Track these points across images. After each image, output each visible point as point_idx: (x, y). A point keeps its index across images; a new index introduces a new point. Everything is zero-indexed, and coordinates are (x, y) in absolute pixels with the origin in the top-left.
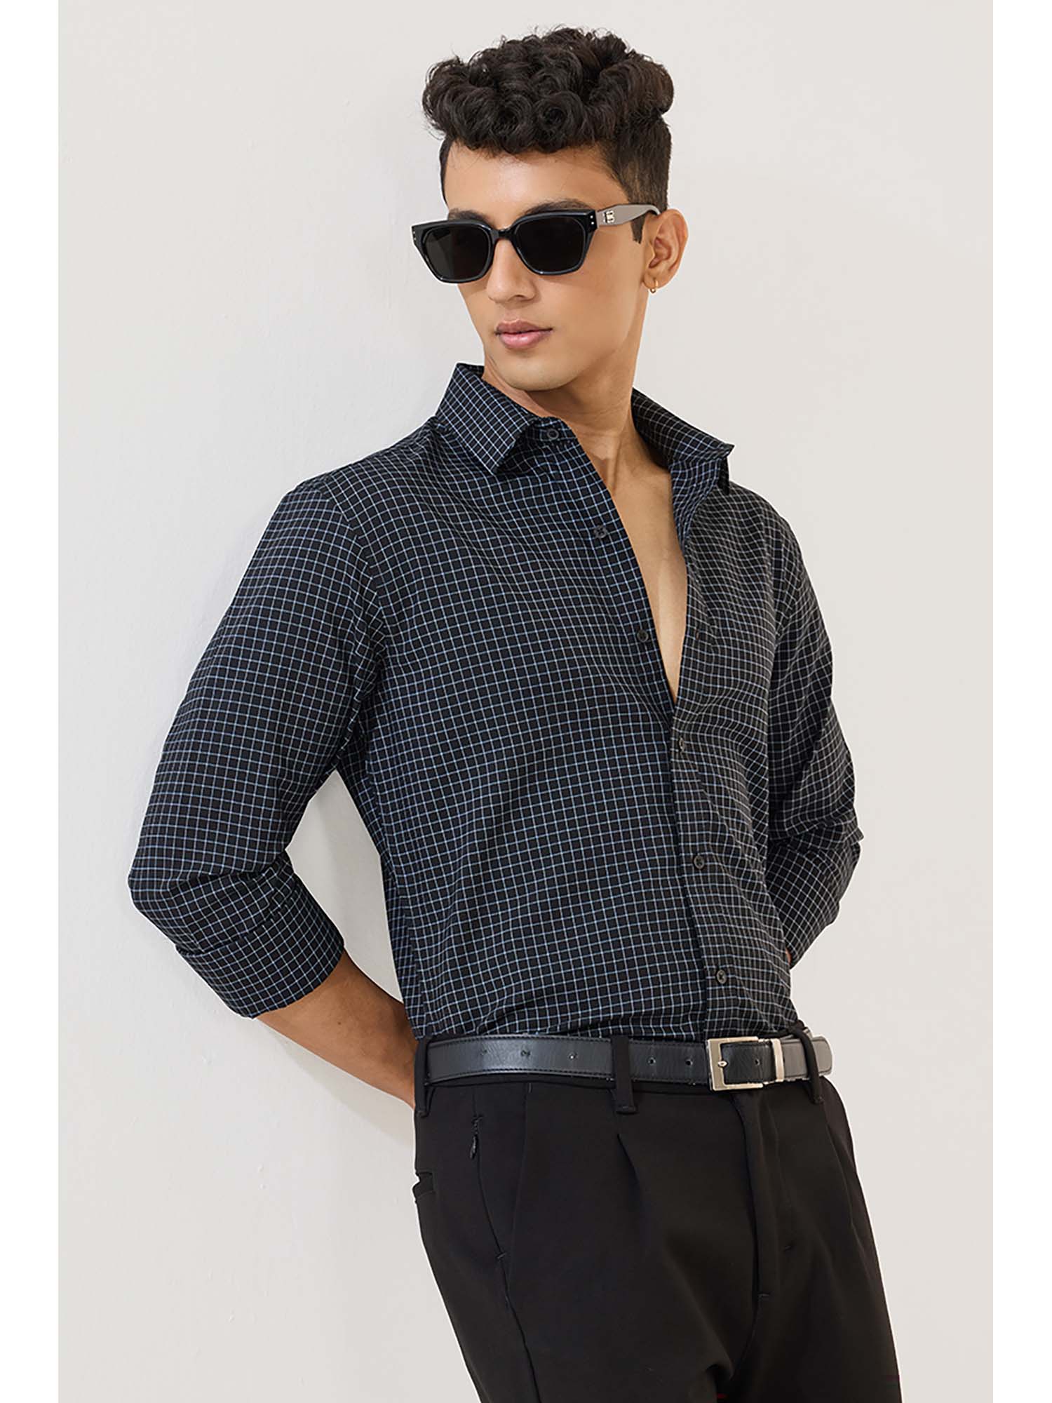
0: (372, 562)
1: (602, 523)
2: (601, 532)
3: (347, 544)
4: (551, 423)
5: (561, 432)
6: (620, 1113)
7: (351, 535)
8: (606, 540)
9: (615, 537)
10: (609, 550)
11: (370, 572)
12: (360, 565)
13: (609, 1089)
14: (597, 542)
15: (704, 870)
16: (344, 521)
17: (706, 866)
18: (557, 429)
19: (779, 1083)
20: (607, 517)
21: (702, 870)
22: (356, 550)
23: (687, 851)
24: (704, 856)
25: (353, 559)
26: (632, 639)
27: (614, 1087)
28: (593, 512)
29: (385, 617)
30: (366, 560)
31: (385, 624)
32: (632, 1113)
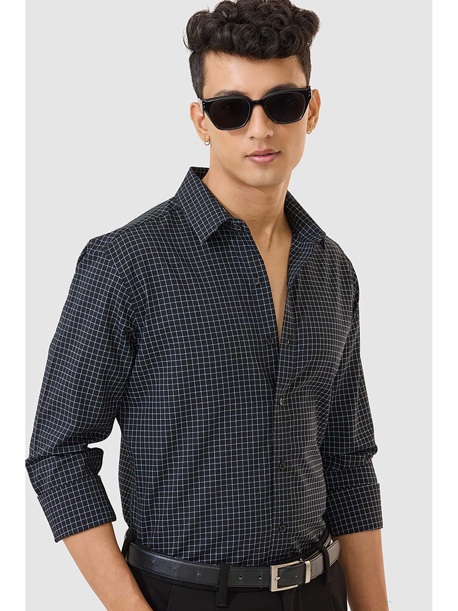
0: (132, 296)
1: (258, 277)
2: (256, 281)
3: (118, 287)
4: (238, 222)
5: (242, 228)
6: (219, 607)
7: (120, 282)
8: (258, 286)
9: (264, 285)
10: (259, 291)
11: (130, 301)
12: (125, 298)
13: (215, 591)
14: (253, 287)
15: (285, 470)
16: (117, 274)
17: (286, 468)
18: (240, 226)
19: (307, 583)
20: (261, 274)
21: (284, 470)
22: (123, 290)
23: (277, 460)
24: (286, 463)
25: (121, 295)
26: (264, 342)
27: (218, 591)
28: (254, 270)
29: (138, 323)
30: (129, 295)
31: (138, 327)
32: (226, 607)
